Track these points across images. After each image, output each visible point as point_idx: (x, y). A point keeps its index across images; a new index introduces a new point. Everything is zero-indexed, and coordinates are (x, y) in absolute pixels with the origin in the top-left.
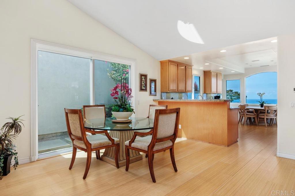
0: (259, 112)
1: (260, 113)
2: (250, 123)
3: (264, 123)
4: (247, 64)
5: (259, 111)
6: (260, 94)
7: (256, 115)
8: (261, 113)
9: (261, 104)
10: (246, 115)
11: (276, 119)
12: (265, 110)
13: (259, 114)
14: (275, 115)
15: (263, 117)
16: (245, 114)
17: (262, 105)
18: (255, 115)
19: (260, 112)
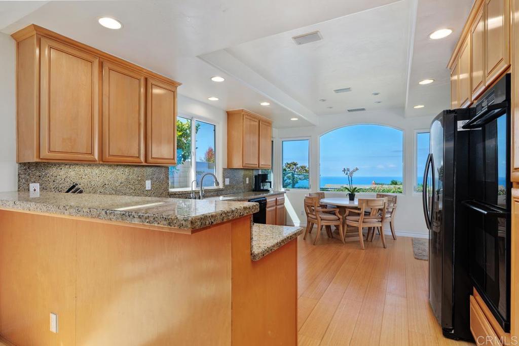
0: (347, 212)
1: (349, 215)
2: (328, 235)
3: (358, 235)
4: (324, 100)
5: (347, 209)
6: (348, 170)
7: (341, 220)
8: (351, 214)
9: (349, 194)
10: (321, 220)
11: (381, 227)
12: (359, 209)
13: (347, 218)
14: (380, 220)
15: (355, 224)
16: (319, 219)
17: (352, 197)
18: (339, 219)
19: (350, 211)
